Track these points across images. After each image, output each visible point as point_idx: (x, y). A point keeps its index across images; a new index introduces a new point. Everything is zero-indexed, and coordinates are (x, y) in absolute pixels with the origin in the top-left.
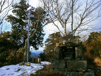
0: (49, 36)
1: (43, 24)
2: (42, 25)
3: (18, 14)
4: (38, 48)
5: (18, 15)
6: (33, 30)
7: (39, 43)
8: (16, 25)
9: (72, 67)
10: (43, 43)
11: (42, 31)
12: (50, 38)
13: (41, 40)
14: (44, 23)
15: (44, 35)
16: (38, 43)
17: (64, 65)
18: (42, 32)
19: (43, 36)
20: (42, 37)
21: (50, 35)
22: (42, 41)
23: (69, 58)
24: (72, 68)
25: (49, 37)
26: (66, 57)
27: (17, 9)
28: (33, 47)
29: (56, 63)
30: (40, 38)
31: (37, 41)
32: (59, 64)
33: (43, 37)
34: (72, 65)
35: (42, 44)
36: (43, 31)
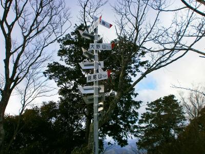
0: (148, 107)
1: (132, 77)
2: (130, 80)
3: (73, 59)
5: (71, 60)
6: (109, 94)
7: (127, 126)
8: (68, 85)
11: (132, 94)
12: (150, 111)
14: (135, 75)
16: (125, 126)
18: (133, 97)
27: (68, 46)
28: (113, 138)
31: (121, 123)
36: (136, 95)
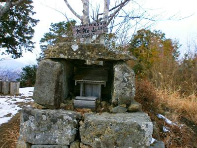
4: (20, 54)
9: (97, 139)
10: (32, 43)
13: (27, 34)
15: (35, 22)
17: (70, 132)
19: (34, 26)
20: (30, 27)
21: (53, 26)
22: (30, 38)
23: (90, 101)
24: (98, 143)
25: (51, 30)
26: (79, 95)
29: (39, 125)
30: (26, 30)
32: (49, 128)
33: (33, 28)
34: (99, 136)
35: (31, 45)
